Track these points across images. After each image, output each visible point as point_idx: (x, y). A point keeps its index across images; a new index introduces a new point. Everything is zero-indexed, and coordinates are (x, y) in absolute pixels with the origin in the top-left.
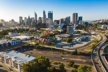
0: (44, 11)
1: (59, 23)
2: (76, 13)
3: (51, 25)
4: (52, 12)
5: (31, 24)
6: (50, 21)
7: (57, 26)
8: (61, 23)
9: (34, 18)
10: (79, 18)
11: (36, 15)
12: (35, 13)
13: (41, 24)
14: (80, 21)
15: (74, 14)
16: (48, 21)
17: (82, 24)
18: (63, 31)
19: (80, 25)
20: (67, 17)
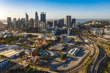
0: (36, 12)
1: (52, 26)
2: (69, 16)
3: (44, 29)
4: (45, 13)
5: (21, 26)
6: (43, 24)
7: (50, 29)
8: (54, 26)
9: (24, 19)
10: (73, 20)
11: (27, 16)
12: (26, 14)
13: (33, 28)
14: (73, 24)
15: (67, 16)
16: (40, 24)
17: (76, 27)
18: (56, 39)
19: (74, 28)
20: (61, 19)
